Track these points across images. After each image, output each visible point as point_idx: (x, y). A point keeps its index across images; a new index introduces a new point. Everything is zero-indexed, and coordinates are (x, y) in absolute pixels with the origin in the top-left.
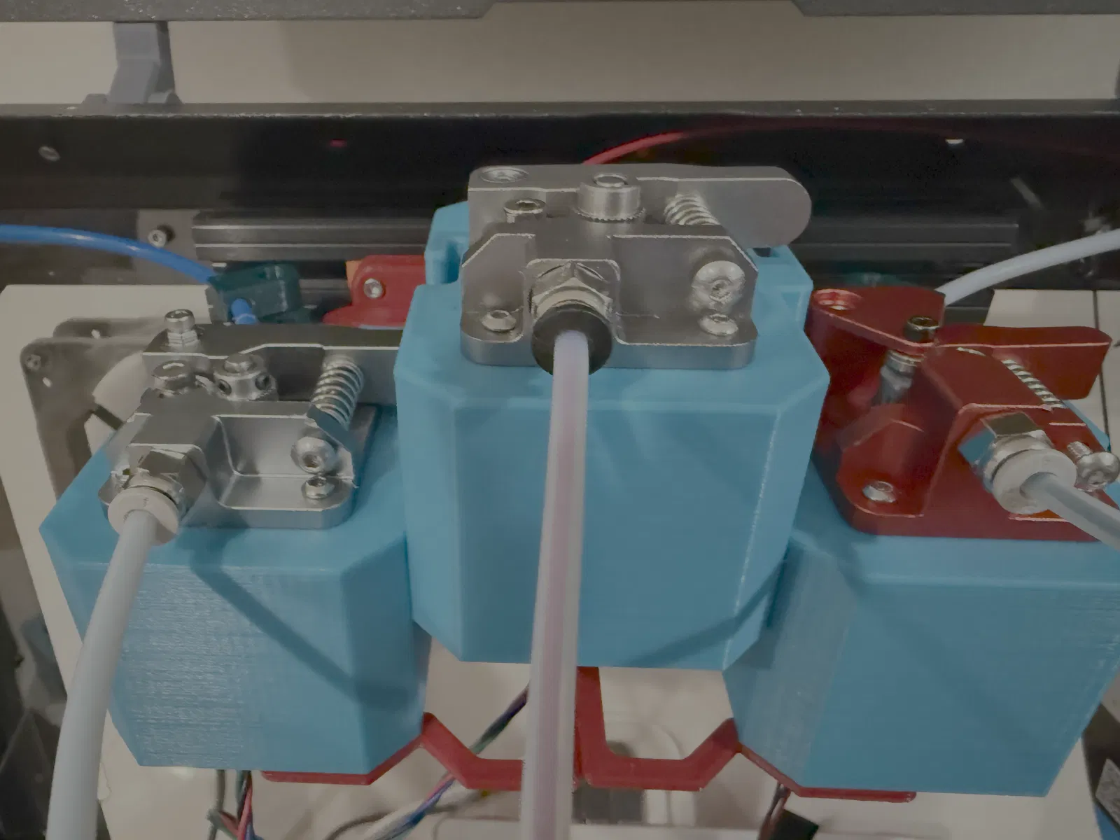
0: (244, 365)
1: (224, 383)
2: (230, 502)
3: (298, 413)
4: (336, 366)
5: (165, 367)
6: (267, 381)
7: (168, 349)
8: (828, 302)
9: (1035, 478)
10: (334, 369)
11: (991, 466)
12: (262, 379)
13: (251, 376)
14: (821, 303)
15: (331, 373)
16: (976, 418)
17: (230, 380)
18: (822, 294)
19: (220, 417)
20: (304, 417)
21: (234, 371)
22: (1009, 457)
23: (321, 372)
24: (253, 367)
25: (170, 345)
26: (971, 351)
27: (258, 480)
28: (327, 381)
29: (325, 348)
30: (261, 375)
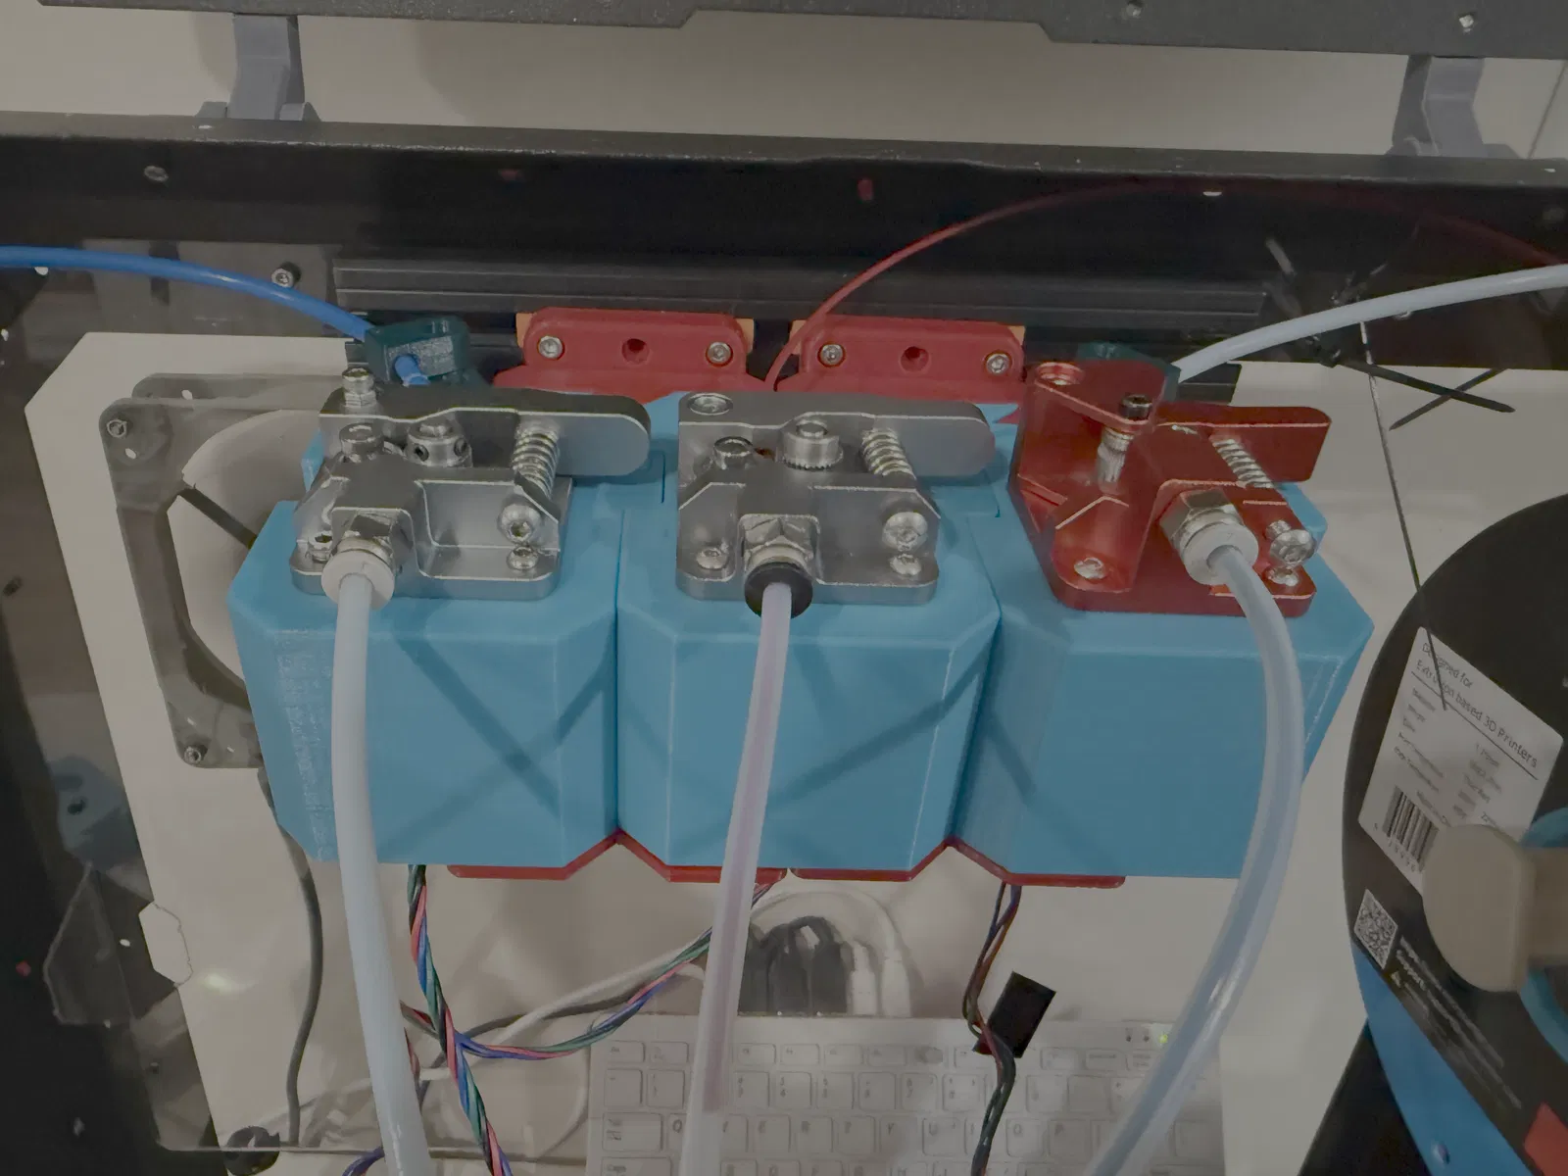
0: (441, 429)
1: (421, 448)
2: (433, 572)
3: (506, 480)
4: (530, 433)
5: (351, 430)
6: (465, 447)
7: (344, 412)
8: (1051, 376)
9: (1218, 551)
10: (528, 436)
11: (1186, 537)
12: (460, 445)
13: (448, 441)
14: (1043, 377)
15: (527, 440)
16: (1175, 495)
17: (426, 444)
18: (1046, 367)
19: (424, 484)
20: (511, 483)
21: (432, 436)
22: (1201, 530)
23: (515, 441)
24: (450, 432)
25: (347, 406)
26: (1186, 430)
27: (457, 552)
28: (524, 449)
29: (521, 413)
30: (460, 439)
